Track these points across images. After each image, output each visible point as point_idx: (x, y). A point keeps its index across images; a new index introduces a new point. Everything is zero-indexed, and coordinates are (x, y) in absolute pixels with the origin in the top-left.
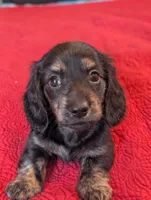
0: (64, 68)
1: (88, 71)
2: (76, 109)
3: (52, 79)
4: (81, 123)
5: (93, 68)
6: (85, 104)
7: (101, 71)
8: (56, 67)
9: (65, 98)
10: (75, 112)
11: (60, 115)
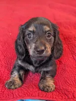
0: (35, 30)
1: (46, 32)
2: (38, 50)
4: (41, 57)
6: (43, 48)
10: (38, 51)
11: (31, 52)
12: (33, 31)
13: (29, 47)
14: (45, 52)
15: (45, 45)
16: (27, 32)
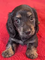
3: (17, 20)
5: (31, 15)
9: (22, 28)
12: (20, 17)
13: (19, 30)
14: (31, 32)
15: (30, 27)
16: (15, 19)
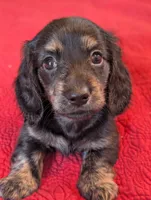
0: (61, 47)
1: (89, 51)
2: (74, 96)
3: (47, 60)
4: (81, 112)
5: (95, 48)
6: (85, 90)
7: (104, 51)
8: (51, 46)
9: (61, 84)
10: (73, 99)
11: (57, 103)
16: (42, 56)
